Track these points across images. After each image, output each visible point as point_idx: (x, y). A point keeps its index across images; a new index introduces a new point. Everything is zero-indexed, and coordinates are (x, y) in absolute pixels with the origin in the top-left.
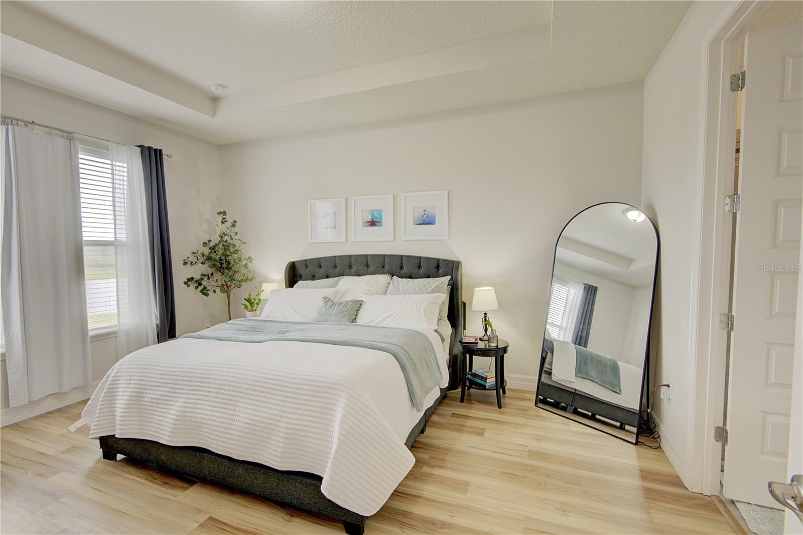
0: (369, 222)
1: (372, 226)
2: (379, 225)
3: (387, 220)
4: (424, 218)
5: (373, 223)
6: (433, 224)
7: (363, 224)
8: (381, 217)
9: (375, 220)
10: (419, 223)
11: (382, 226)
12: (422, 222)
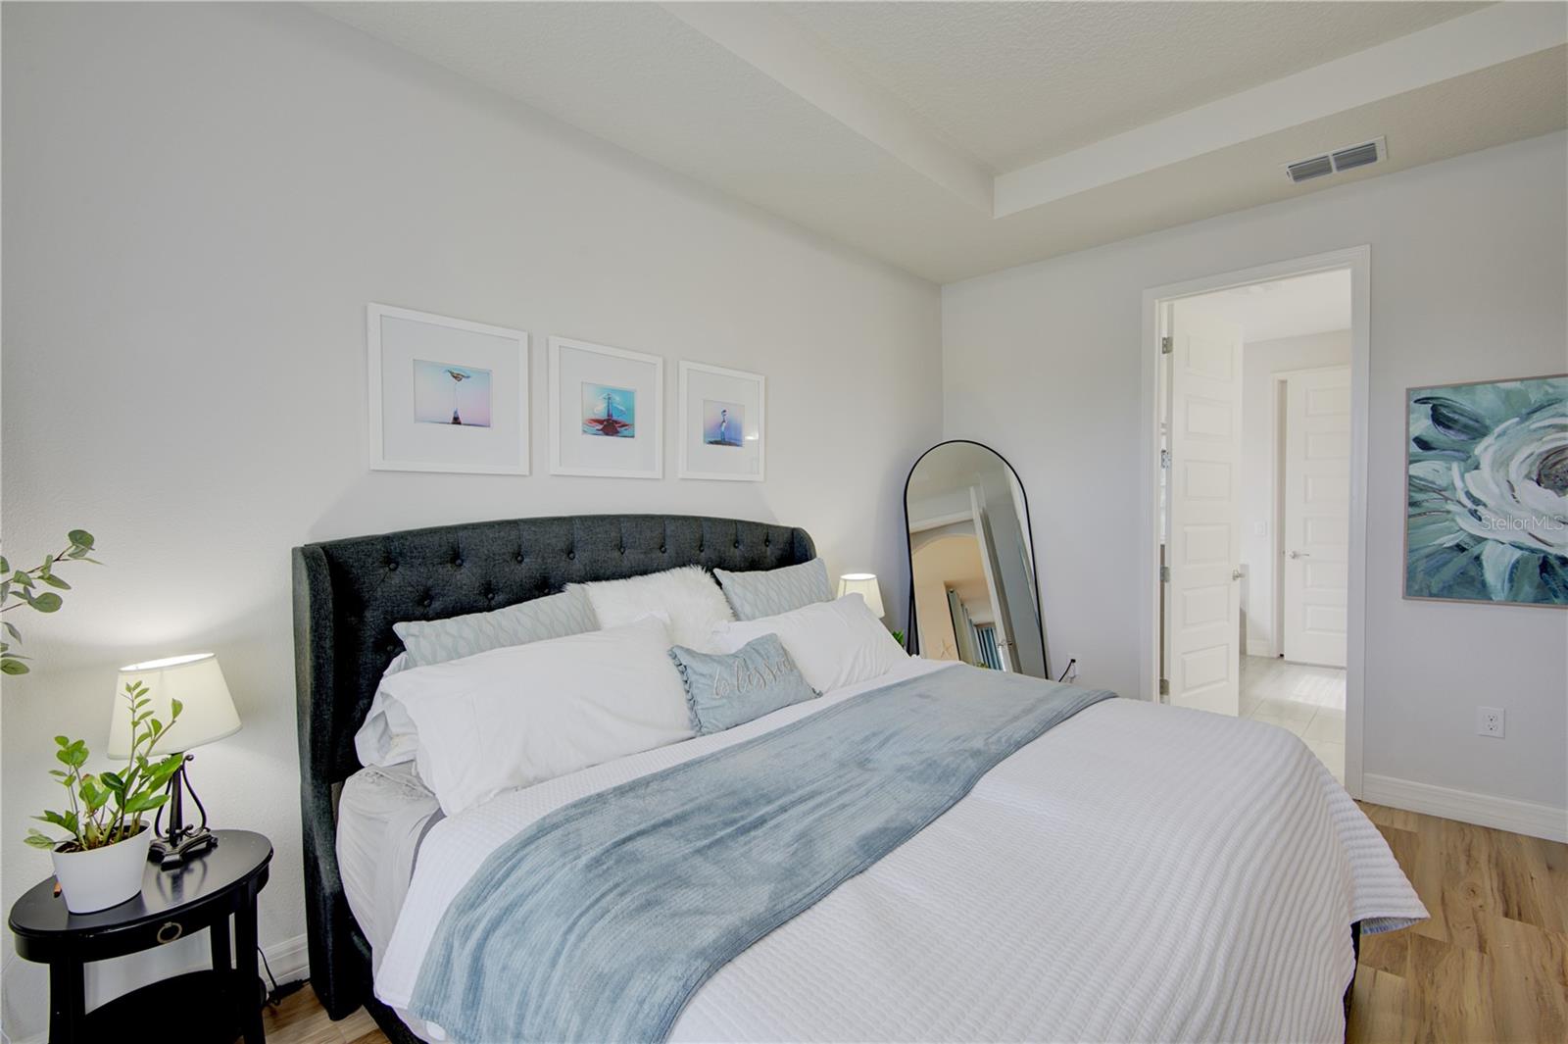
0: (600, 422)
1: (607, 434)
2: (626, 433)
3: (646, 420)
4: (723, 428)
5: (610, 426)
6: (738, 446)
7: (584, 424)
8: (631, 410)
9: (615, 418)
10: (713, 440)
11: (633, 437)
12: (719, 439)
